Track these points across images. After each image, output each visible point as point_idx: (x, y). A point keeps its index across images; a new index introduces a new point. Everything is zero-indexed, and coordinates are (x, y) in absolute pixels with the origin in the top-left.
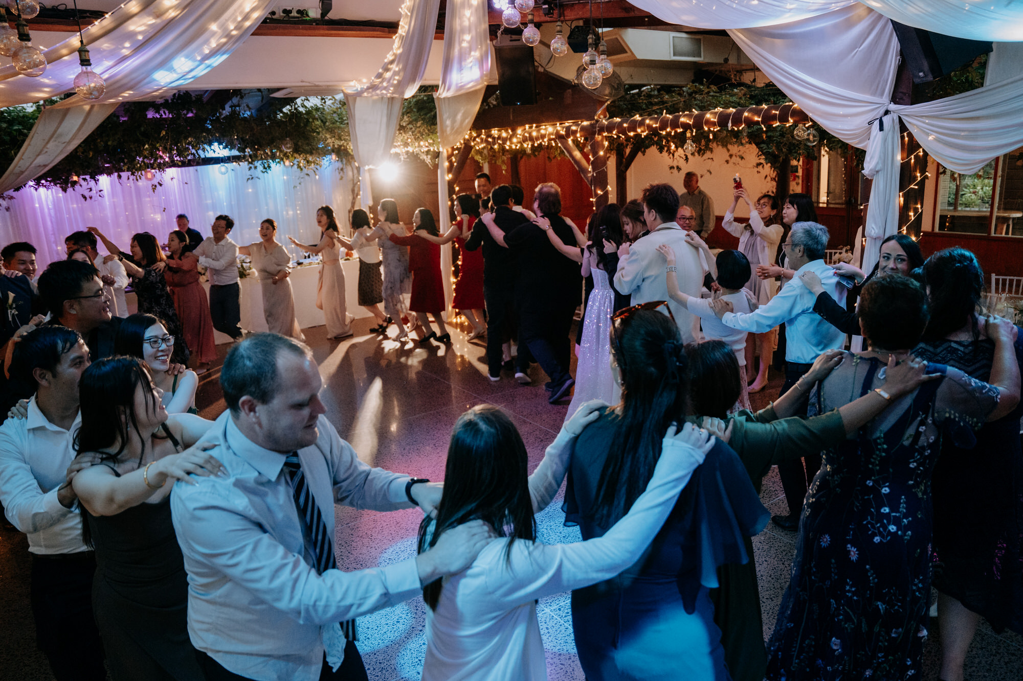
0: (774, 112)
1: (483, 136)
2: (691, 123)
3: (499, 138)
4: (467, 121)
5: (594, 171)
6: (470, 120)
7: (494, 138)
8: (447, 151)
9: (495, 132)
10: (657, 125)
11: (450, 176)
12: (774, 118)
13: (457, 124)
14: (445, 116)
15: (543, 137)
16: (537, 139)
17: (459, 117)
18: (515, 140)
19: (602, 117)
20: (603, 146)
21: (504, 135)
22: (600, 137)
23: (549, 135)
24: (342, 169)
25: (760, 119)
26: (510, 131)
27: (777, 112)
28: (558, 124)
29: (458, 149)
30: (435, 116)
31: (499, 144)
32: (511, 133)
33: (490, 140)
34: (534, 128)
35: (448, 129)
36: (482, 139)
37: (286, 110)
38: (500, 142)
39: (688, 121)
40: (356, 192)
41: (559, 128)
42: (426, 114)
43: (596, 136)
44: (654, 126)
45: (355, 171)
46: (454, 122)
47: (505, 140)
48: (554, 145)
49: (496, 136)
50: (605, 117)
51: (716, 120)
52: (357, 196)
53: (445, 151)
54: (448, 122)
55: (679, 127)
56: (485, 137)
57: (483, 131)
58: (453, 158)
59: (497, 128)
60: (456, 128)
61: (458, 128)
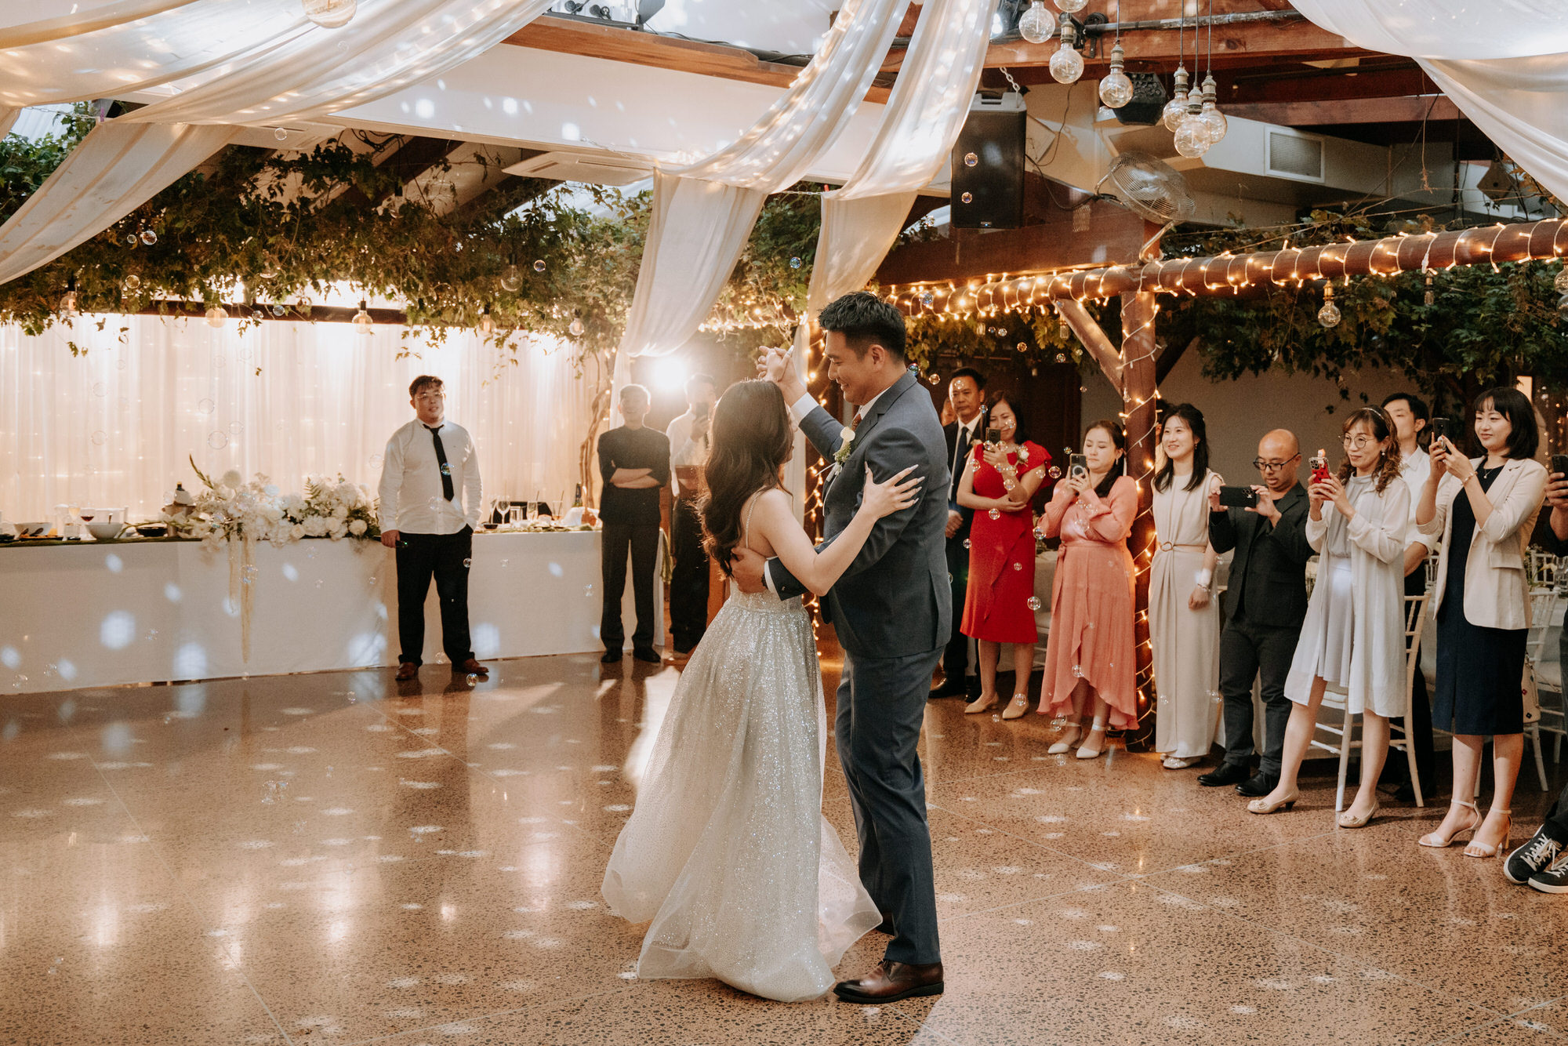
0: (1521, 234)
2: (1343, 261)
3: (928, 300)
4: (869, 262)
5: (1129, 359)
7: (916, 300)
8: (812, 328)
9: (918, 289)
10: (1271, 268)
11: (814, 375)
12: (1521, 247)
13: (850, 265)
14: (832, 247)
15: (1023, 296)
16: (1011, 299)
17: (857, 251)
18: (962, 302)
19: (1151, 256)
20: (1150, 312)
21: (939, 293)
22: (1146, 294)
23: (1038, 290)
24: (581, 359)
25: (1491, 250)
26: (952, 286)
27: (1529, 236)
28: (1055, 273)
30: (813, 243)
31: (928, 312)
32: (954, 290)
33: (908, 303)
34: (1003, 280)
35: (832, 274)
37: (520, 212)
39: (1337, 258)
40: (600, 409)
41: (1059, 279)
42: (789, 243)
43: (1139, 291)
44: (1265, 268)
45: (604, 370)
46: (846, 259)
47: (939, 304)
48: (1043, 312)
49: (922, 296)
50: (1157, 256)
51: (1396, 255)
52: (602, 416)
53: (807, 327)
54: (835, 259)
55: (1315, 271)
56: (896, 298)
57: (893, 287)
58: (821, 341)
59: (923, 282)
60: (845, 274)
61: (850, 275)
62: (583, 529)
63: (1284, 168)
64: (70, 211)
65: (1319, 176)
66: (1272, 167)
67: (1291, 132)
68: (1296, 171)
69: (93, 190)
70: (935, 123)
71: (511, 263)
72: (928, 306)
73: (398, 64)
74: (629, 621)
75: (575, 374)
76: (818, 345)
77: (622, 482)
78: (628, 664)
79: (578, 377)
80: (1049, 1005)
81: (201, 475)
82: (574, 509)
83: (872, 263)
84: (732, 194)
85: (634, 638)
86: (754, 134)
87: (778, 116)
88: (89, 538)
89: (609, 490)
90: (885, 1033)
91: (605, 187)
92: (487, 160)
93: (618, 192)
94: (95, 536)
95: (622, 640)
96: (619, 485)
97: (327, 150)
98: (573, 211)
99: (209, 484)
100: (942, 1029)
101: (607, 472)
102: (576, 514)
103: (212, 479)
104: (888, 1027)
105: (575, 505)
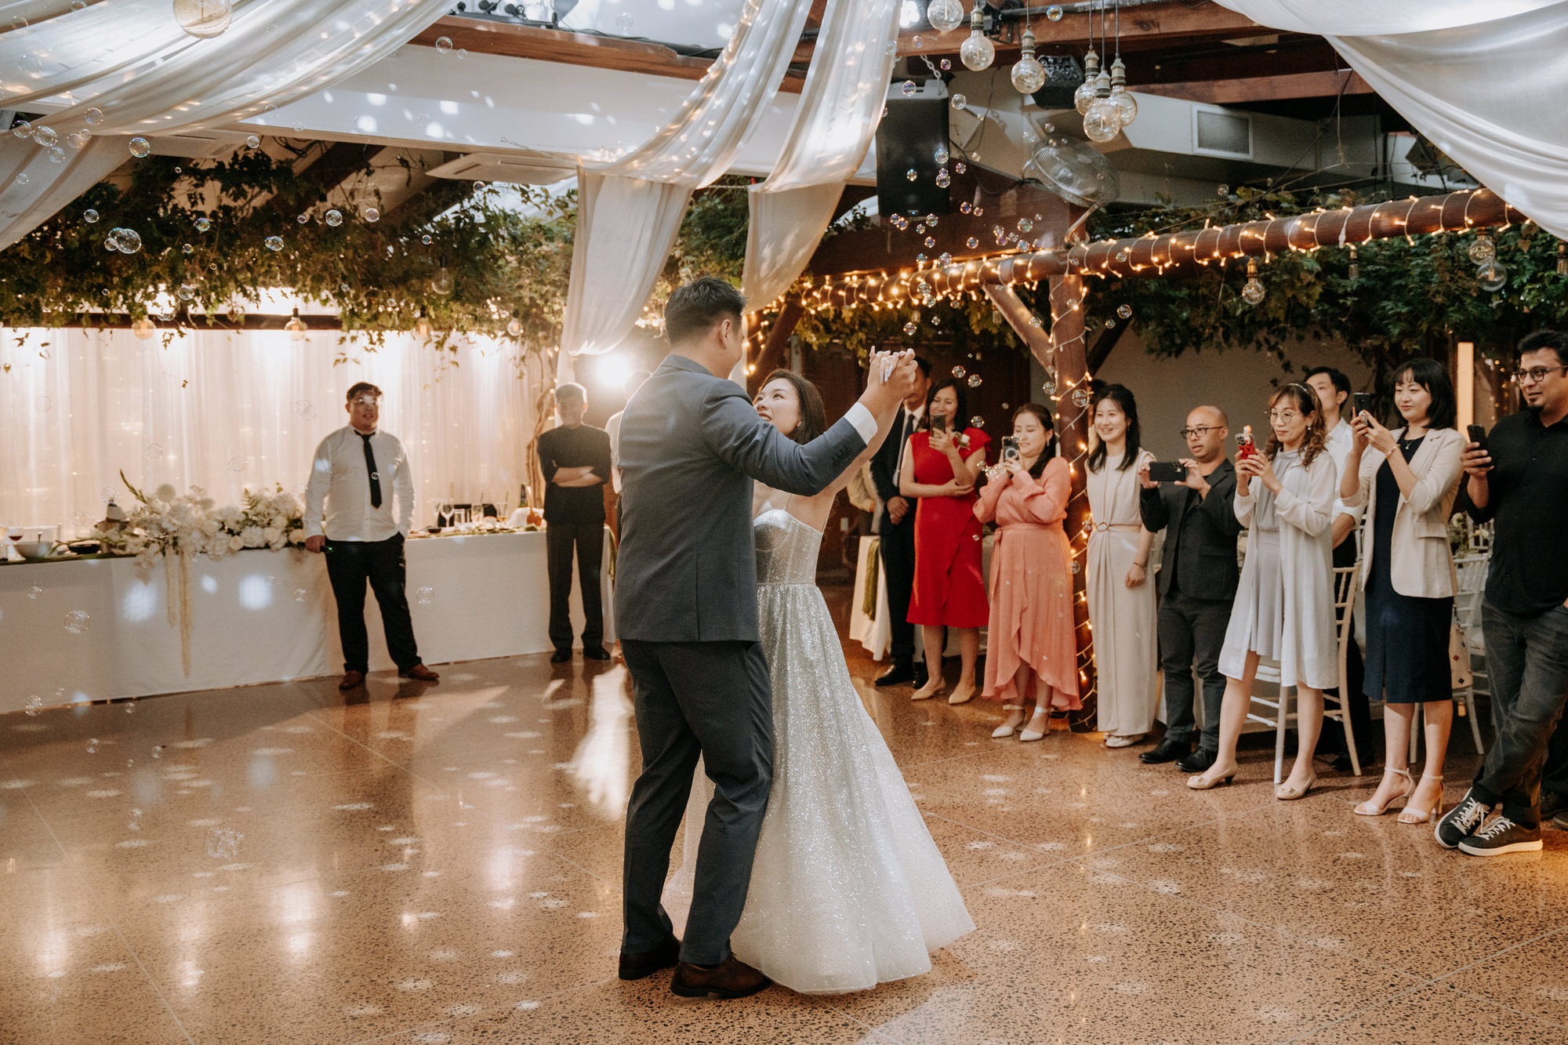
0: (1433, 207)
1: (827, 287)
2: (1263, 239)
3: (861, 289)
4: (801, 253)
5: (1059, 341)
6: (805, 253)
7: (850, 290)
9: (852, 279)
10: (1193, 247)
11: (753, 368)
12: (1433, 220)
13: (782, 258)
14: (762, 239)
15: (955, 281)
16: (942, 286)
17: (789, 242)
18: (895, 291)
19: (1077, 239)
20: (1079, 294)
21: (872, 282)
22: (1073, 277)
23: (968, 277)
24: (523, 359)
25: (1404, 223)
26: (884, 275)
27: (1441, 208)
28: (984, 259)
29: (772, 315)
30: (744, 236)
31: (862, 301)
32: (886, 279)
33: (842, 293)
34: (934, 267)
35: (765, 266)
36: (824, 294)
37: (450, 214)
38: (863, 296)
39: (1257, 236)
40: (545, 407)
41: (988, 264)
42: (721, 237)
43: (1066, 275)
44: (1187, 248)
45: (547, 370)
46: (777, 251)
47: (873, 293)
48: (974, 298)
49: (856, 286)
50: (1083, 239)
51: (1314, 230)
52: (547, 415)
54: (767, 252)
55: (1237, 250)
56: (830, 288)
57: (827, 277)
58: (759, 333)
59: (856, 272)
60: (778, 266)
61: (782, 267)
62: (528, 529)
63: (1211, 146)
65: (1248, 152)
66: (1201, 145)
67: (1218, 110)
68: (1226, 149)
70: (851, 114)
71: (441, 266)
72: (861, 295)
73: (301, 69)
75: (518, 374)
76: (757, 337)
77: (564, 481)
80: (979, 991)
81: (133, 490)
82: (520, 510)
83: (804, 255)
84: (658, 190)
85: (584, 637)
86: (670, 130)
88: (19, 558)
89: (551, 488)
91: (532, 187)
92: (411, 163)
93: (546, 191)
94: (23, 555)
95: (571, 639)
96: (562, 485)
97: (245, 157)
98: (503, 211)
99: (142, 498)
100: (870, 1021)
101: (549, 473)
102: (522, 515)
103: (145, 494)
104: (816, 1021)
105: (521, 506)
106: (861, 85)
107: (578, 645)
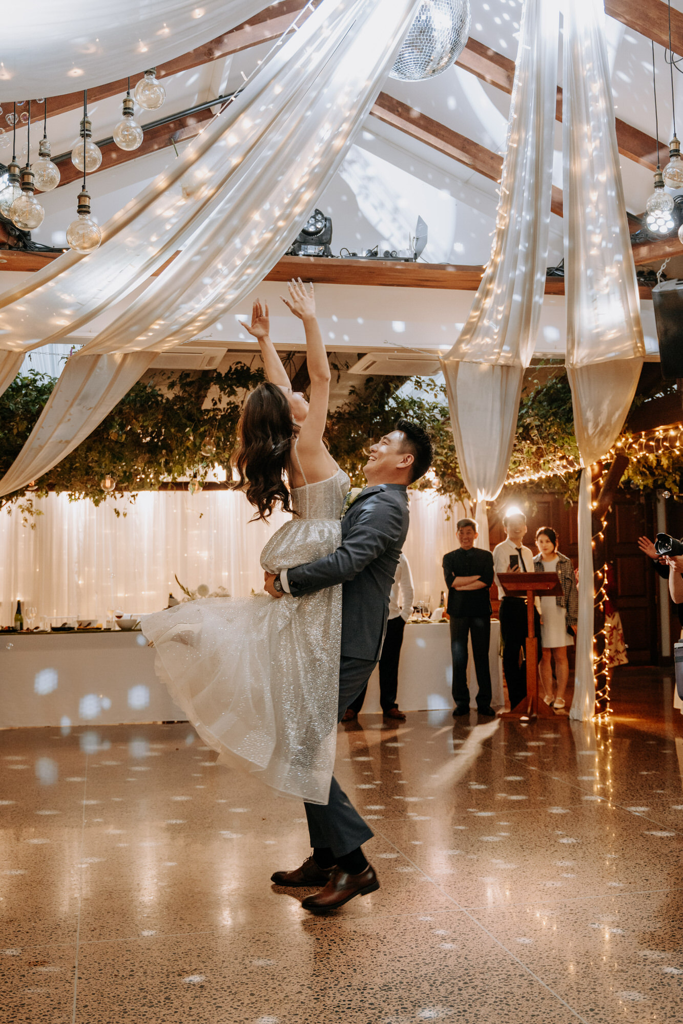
1: (643, 440)
3: (665, 439)
4: (617, 415)
6: (620, 415)
7: (658, 441)
8: (593, 470)
9: (659, 432)
11: (595, 504)
13: (603, 419)
14: (583, 404)
17: (605, 407)
21: (672, 433)
24: (450, 507)
29: (607, 466)
33: (652, 443)
35: (590, 425)
36: (641, 445)
38: (666, 444)
42: (559, 407)
46: (597, 414)
47: (673, 441)
49: (661, 437)
53: (589, 469)
54: (589, 414)
56: (644, 441)
57: (643, 433)
58: (601, 479)
59: (661, 427)
60: (601, 425)
61: (604, 426)
62: (441, 622)
64: (68, 417)
69: (77, 402)
70: (608, 294)
71: (369, 437)
72: (665, 444)
74: (473, 688)
76: (598, 482)
77: (460, 586)
78: (474, 716)
79: (448, 519)
81: (182, 588)
82: (439, 609)
83: (619, 416)
84: (498, 371)
85: (478, 698)
86: (474, 317)
87: (483, 301)
88: (118, 628)
89: (452, 591)
90: (495, 973)
91: (423, 378)
92: (339, 366)
93: (433, 381)
94: (120, 627)
95: (468, 700)
96: (458, 589)
97: (236, 369)
98: (412, 398)
99: (188, 593)
101: (449, 580)
102: (439, 612)
103: (189, 590)
105: (440, 607)
106: (608, 269)
107: (473, 704)
